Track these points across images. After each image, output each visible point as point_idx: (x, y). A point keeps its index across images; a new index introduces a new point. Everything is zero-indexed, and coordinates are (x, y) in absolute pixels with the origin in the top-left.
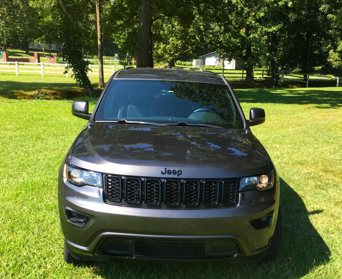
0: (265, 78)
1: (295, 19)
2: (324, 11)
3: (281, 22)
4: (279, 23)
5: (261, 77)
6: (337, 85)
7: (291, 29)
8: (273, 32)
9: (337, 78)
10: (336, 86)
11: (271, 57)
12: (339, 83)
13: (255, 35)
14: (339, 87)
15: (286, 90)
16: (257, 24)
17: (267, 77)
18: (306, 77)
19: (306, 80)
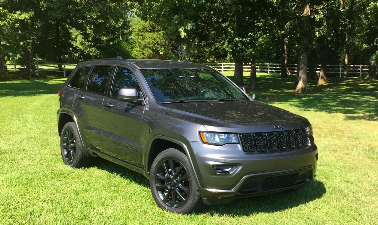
0: (19, 69)
1: (46, 7)
3: (31, 10)
4: (30, 11)
5: (14, 67)
7: (42, 17)
8: (26, 20)
11: (25, 46)
13: (4, 22)
16: (5, 11)
17: (21, 67)
18: (61, 67)
19: (61, 69)
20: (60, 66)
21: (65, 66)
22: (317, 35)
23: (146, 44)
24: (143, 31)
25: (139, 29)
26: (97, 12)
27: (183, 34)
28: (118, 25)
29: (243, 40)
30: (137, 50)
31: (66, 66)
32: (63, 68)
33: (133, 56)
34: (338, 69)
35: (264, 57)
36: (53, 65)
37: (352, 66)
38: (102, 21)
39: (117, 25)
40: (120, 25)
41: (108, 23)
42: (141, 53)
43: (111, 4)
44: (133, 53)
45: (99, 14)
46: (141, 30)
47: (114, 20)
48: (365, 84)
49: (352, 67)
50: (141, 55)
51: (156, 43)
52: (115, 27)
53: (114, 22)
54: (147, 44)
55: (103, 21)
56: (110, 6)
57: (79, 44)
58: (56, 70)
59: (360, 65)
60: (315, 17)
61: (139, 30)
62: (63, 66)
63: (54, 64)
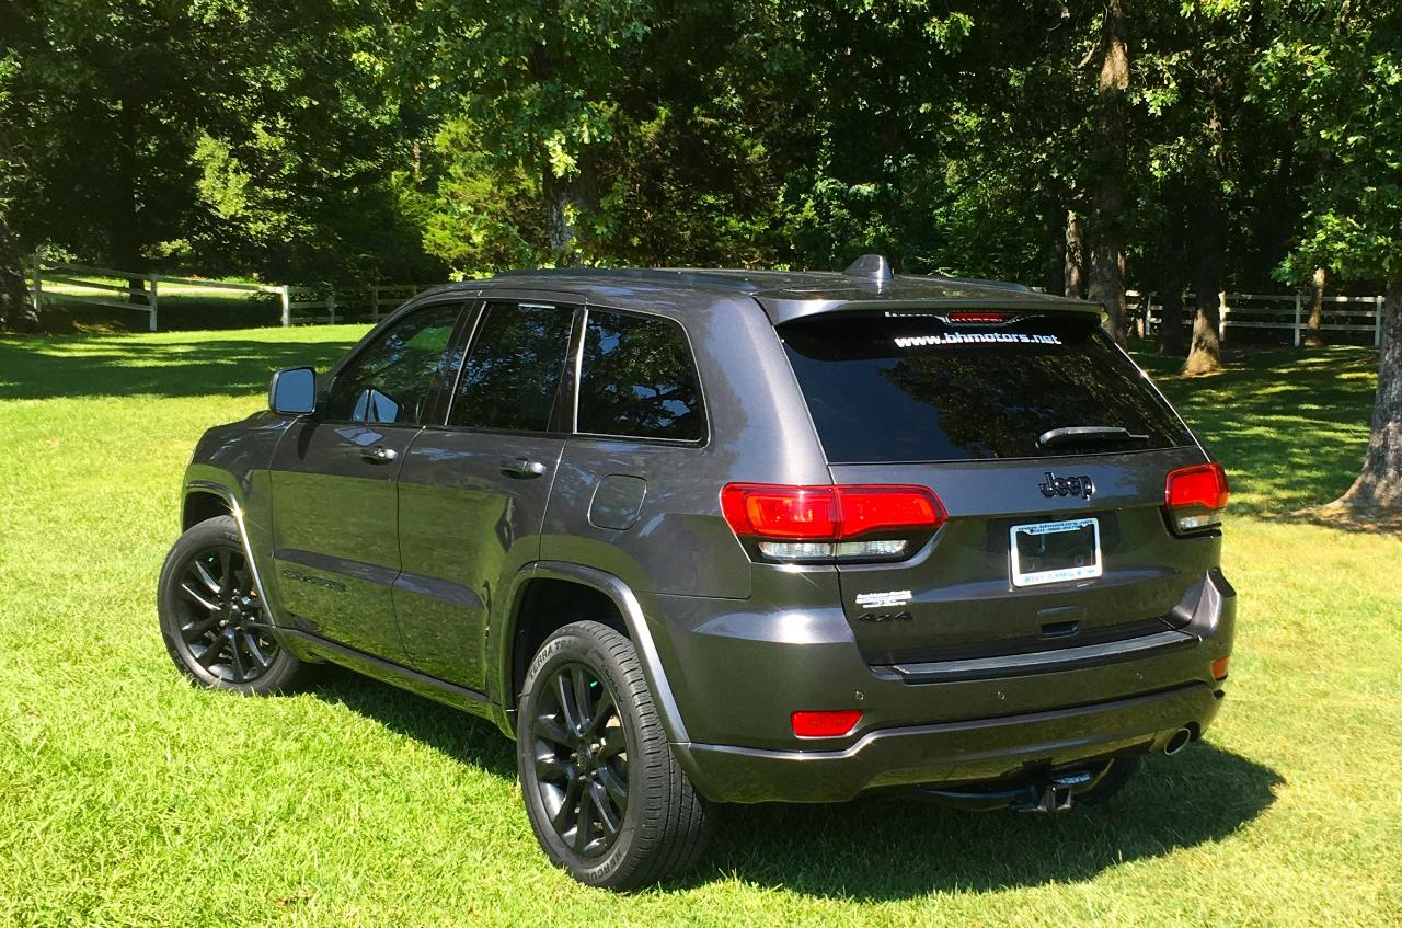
2: (202, 16)
6: (285, 317)
9: (283, 291)
10: (279, 324)
12: (292, 313)
14: (293, 328)
15: (97, 343)
18: (142, 287)
19: (140, 298)
20: (136, 284)
21: (154, 287)
22: (1157, 174)
23: (479, 201)
24: (469, 145)
25: (454, 135)
26: (291, 63)
27: (562, 162)
28: (377, 122)
29: (851, 191)
30: (443, 223)
31: (159, 284)
32: (148, 292)
33: (425, 247)
34: (1288, 312)
35: (991, 260)
36: (105, 282)
37: (1342, 299)
38: (311, 103)
39: (372, 121)
40: (386, 119)
41: (338, 109)
42: (459, 238)
43: (347, 31)
44: (429, 236)
45: (296, 73)
46: (460, 144)
47: (360, 99)
48: (1362, 374)
49: (1343, 306)
50: (459, 243)
51: (517, 198)
52: (364, 126)
53: (360, 107)
54: (482, 200)
55: (315, 103)
56: (345, 41)
57: (237, 194)
58: (121, 300)
59: (1376, 296)
60: (1147, 100)
61: (453, 141)
62: (147, 286)
63: (112, 277)
